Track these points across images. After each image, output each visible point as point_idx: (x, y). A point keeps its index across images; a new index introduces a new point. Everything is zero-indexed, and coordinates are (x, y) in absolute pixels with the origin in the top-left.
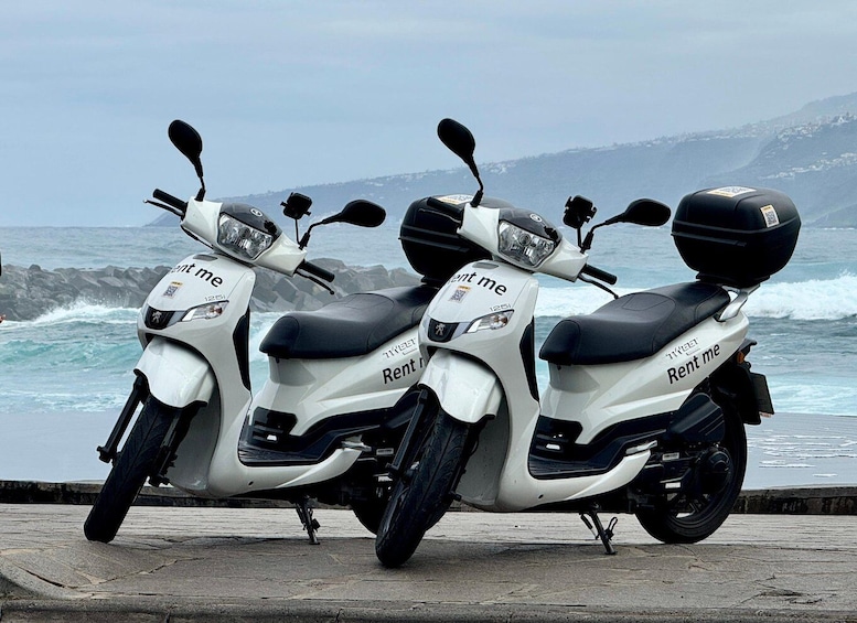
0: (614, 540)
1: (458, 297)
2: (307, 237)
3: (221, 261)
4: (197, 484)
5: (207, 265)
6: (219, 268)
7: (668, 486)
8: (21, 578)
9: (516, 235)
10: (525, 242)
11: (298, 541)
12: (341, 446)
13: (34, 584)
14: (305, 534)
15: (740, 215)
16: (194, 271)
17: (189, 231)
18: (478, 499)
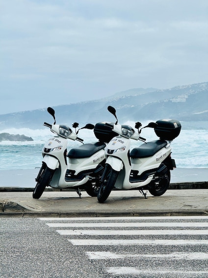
0: (146, 196)
1: (114, 144)
2: (78, 132)
3: (60, 138)
4: (56, 186)
5: (57, 138)
6: (60, 139)
7: (156, 184)
8: (26, 207)
9: (125, 130)
10: (127, 132)
11: (77, 198)
12: (85, 177)
13: (29, 208)
14: (79, 196)
15: (169, 125)
16: (54, 140)
17: (52, 131)
18: (119, 188)
